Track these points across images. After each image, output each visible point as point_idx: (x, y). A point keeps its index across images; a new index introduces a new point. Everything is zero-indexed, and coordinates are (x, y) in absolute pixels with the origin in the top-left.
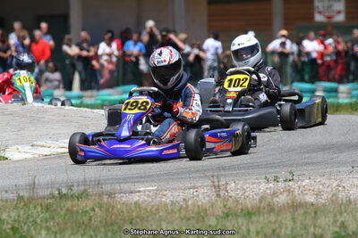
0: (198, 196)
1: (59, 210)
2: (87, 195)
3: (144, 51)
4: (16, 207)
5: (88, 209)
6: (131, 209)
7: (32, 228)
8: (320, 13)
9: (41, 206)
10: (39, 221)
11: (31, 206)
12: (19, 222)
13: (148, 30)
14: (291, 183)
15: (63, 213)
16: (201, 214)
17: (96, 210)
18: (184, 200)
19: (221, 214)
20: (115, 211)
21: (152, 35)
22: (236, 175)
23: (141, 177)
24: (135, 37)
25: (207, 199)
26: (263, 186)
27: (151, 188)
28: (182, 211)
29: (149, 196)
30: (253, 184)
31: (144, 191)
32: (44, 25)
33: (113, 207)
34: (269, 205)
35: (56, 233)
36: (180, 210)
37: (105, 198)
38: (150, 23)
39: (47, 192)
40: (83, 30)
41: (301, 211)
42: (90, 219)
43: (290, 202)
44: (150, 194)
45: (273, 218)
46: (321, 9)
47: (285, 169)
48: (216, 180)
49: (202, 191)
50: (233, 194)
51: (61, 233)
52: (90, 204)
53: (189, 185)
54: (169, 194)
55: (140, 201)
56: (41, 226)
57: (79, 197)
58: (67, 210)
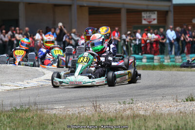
0: (86, 111)
1: (16, 117)
2: (30, 110)
5: (30, 117)
6: (52, 117)
8: (145, 19)
9: (7, 115)
10: (5, 123)
11: (2, 115)
13: (60, 27)
14: (132, 105)
15: (17, 119)
16: (88, 120)
17: (35, 117)
18: (79, 113)
19: (97, 120)
20: (44, 118)
21: (61, 30)
22: (104, 101)
23: (57, 101)
24: (53, 30)
25: (90, 112)
26: (118, 106)
27: (62, 107)
28: (78, 118)
29: (61, 111)
30: (113, 105)
31: (58, 108)
34: (122, 115)
35: (14, 129)
36: (76, 118)
37: (39, 112)
38: (60, 24)
39: (9, 108)
41: (137, 119)
42: (32, 122)
43: (132, 114)
46: (145, 18)
47: (129, 98)
48: (95, 103)
49: (88, 108)
50: (103, 110)
51: (17, 129)
52: (31, 114)
53: (81, 106)
54: (71, 110)
55: (57, 114)
56: (7, 126)
57: (26, 111)
58: (20, 117)
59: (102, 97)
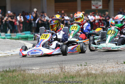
0: (54, 71)
1: (6, 76)
2: (16, 71)
5: (16, 76)
6: (31, 76)
8: (93, 6)
14: (86, 66)
16: (56, 77)
17: (19, 76)
18: (50, 72)
19: (63, 77)
22: (67, 63)
23: (34, 64)
25: (58, 72)
26: (77, 68)
27: (37, 68)
28: (49, 77)
29: (37, 71)
30: (73, 66)
31: (35, 69)
33: (25, 75)
34: (79, 74)
37: (22, 72)
38: (35, 10)
41: (91, 77)
42: (17, 80)
43: (87, 73)
45: (81, 79)
46: (94, 4)
47: (84, 61)
49: (56, 69)
50: (67, 70)
52: (17, 74)
53: (51, 67)
54: (44, 70)
55: (34, 73)
58: (9, 76)
59: (65, 61)
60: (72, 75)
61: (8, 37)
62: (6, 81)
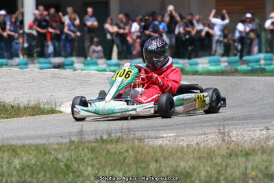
0: (208, 140)
1: (101, 151)
2: (123, 139)
3: (166, 29)
4: (68, 149)
5: (123, 150)
6: (156, 150)
7: (81, 166)
9: (88, 148)
10: (86, 159)
11: (81, 148)
12: (71, 161)
13: (169, 12)
15: (104, 153)
16: (210, 154)
17: (130, 151)
18: (197, 143)
19: (225, 154)
20: (144, 152)
22: (237, 124)
23: (164, 126)
24: (159, 18)
25: (215, 142)
26: (258, 133)
27: (172, 135)
28: (195, 152)
29: (170, 140)
30: (250, 131)
31: (167, 137)
32: (90, 10)
34: (262, 147)
35: (99, 169)
36: (193, 152)
37: (136, 142)
38: (171, 8)
39: (92, 138)
40: (120, 13)
42: (125, 159)
44: (171, 139)
45: (265, 157)
48: (222, 128)
49: (211, 136)
50: (234, 139)
51: (103, 169)
52: (125, 146)
53: (201, 132)
54: (185, 139)
55: (163, 145)
56: (88, 164)
57: (117, 141)
58: (108, 151)
59: (233, 119)
60: (245, 150)
61: (112, 68)
62: (100, 162)
